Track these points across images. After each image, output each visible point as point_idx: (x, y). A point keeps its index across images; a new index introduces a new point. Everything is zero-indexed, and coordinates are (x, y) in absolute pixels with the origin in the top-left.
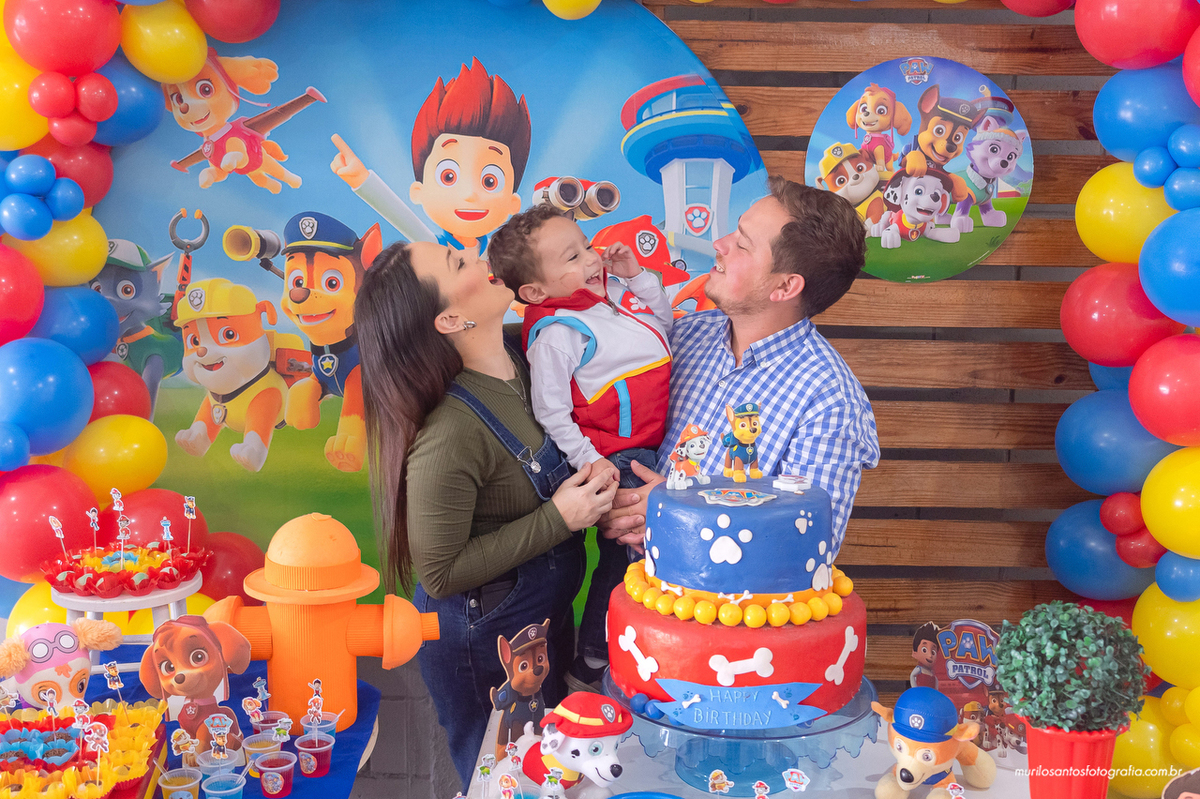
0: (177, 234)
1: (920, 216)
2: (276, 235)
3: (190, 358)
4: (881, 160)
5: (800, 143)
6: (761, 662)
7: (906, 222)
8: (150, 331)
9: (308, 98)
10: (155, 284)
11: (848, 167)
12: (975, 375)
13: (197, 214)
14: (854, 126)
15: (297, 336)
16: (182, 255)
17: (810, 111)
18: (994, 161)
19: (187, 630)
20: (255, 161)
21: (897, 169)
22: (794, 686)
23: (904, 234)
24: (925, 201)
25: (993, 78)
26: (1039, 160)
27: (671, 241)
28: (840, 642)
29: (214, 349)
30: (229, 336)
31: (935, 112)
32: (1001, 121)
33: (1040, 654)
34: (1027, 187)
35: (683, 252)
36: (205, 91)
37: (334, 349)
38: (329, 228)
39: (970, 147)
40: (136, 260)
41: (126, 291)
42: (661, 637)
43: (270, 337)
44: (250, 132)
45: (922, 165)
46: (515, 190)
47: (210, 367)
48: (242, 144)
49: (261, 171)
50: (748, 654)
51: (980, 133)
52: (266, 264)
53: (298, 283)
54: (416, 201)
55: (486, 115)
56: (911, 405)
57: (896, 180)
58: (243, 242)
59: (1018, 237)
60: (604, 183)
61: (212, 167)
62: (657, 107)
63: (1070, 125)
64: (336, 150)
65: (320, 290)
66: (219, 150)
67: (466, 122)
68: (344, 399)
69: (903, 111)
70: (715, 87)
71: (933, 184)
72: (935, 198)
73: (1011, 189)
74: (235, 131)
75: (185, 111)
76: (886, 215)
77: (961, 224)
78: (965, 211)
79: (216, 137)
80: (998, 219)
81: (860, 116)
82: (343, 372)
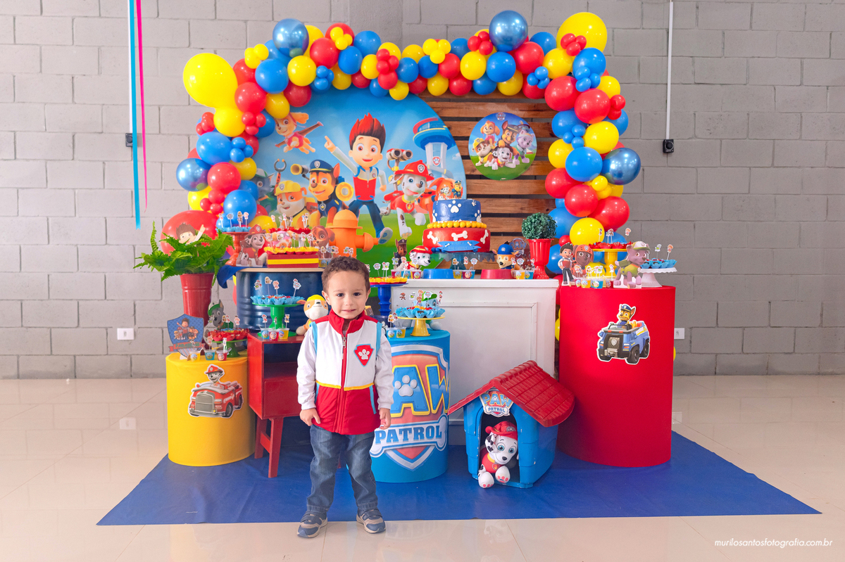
0: (277, 166)
1: (503, 160)
2: (307, 166)
3: (279, 205)
4: (491, 143)
5: (467, 138)
6: (464, 234)
7: (499, 162)
8: (267, 197)
9: (318, 125)
10: (269, 182)
11: (482, 145)
12: (522, 209)
13: (283, 160)
14: (483, 133)
15: (313, 198)
16: (278, 173)
17: (470, 129)
18: (525, 143)
19: (320, 229)
20: (301, 144)
21: (496, 146)
22: (473, 241)
23: (499, 165)
24: (505, 155)
25: (524, 119)
26: (538, 143)
27: (428, 168)
28: (484, 233)
29: (287, 202)
30: (292, 198)
31: (507, 128)
32: (527, 131)
33: (531, 221)
34: (535, 151)
35: (432, 171)
36: (286, 123)
37: (325, 202)
38: (323, 164)
39: (518, 139)
40: (263, 175)
41: (260, 184)
42: (438, 233)
43: (305, 199)
44: (299, 135)
45: (504, 144)
46: (381, 152)
47: (286, 208)
48: (297, 139)
49: (303, 147)
50: (461, 232)
51: (520, 135)
52: (304, 176)
53: (314, 182)
54: (350, 156)
55: (372, 130)
56: (501, 219)
57: (496, 149)
58: (297, 169)
59: (533, 166)
60: (408, 150)
61: (288, 146)
62: (424, 127)
63: (547, 133)
64: (325, 141)
65: (321, 183)
66: (290, 141)
67: (366, 132)
68: (328, 218)
69: (498, 128)
70: (441, 121)
71: (507, 150)
72: (508, 154)
73: (530, 151)
74: (295, 135)
75: (280, 129)
76: (493, 159)
77: (516, 162)
78: (517, 158)
79: (289, 137)
80: (527, 161)
81: (485, 130)
82: (327, 209)
